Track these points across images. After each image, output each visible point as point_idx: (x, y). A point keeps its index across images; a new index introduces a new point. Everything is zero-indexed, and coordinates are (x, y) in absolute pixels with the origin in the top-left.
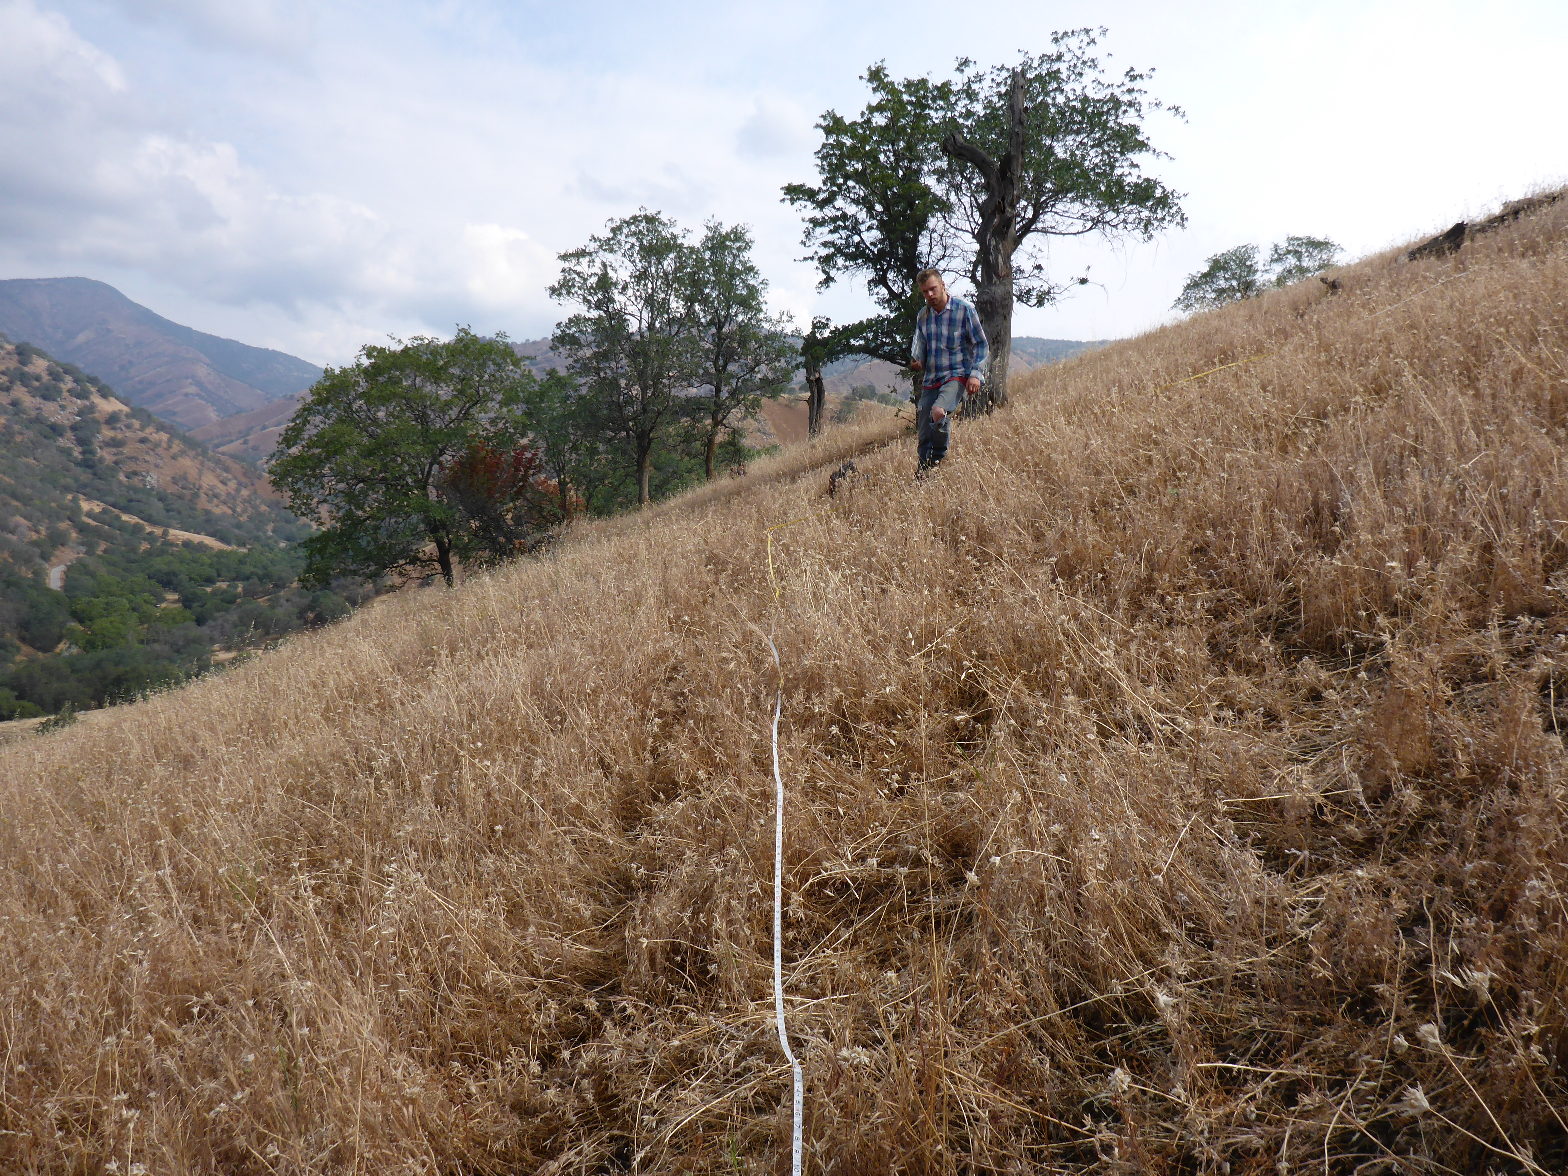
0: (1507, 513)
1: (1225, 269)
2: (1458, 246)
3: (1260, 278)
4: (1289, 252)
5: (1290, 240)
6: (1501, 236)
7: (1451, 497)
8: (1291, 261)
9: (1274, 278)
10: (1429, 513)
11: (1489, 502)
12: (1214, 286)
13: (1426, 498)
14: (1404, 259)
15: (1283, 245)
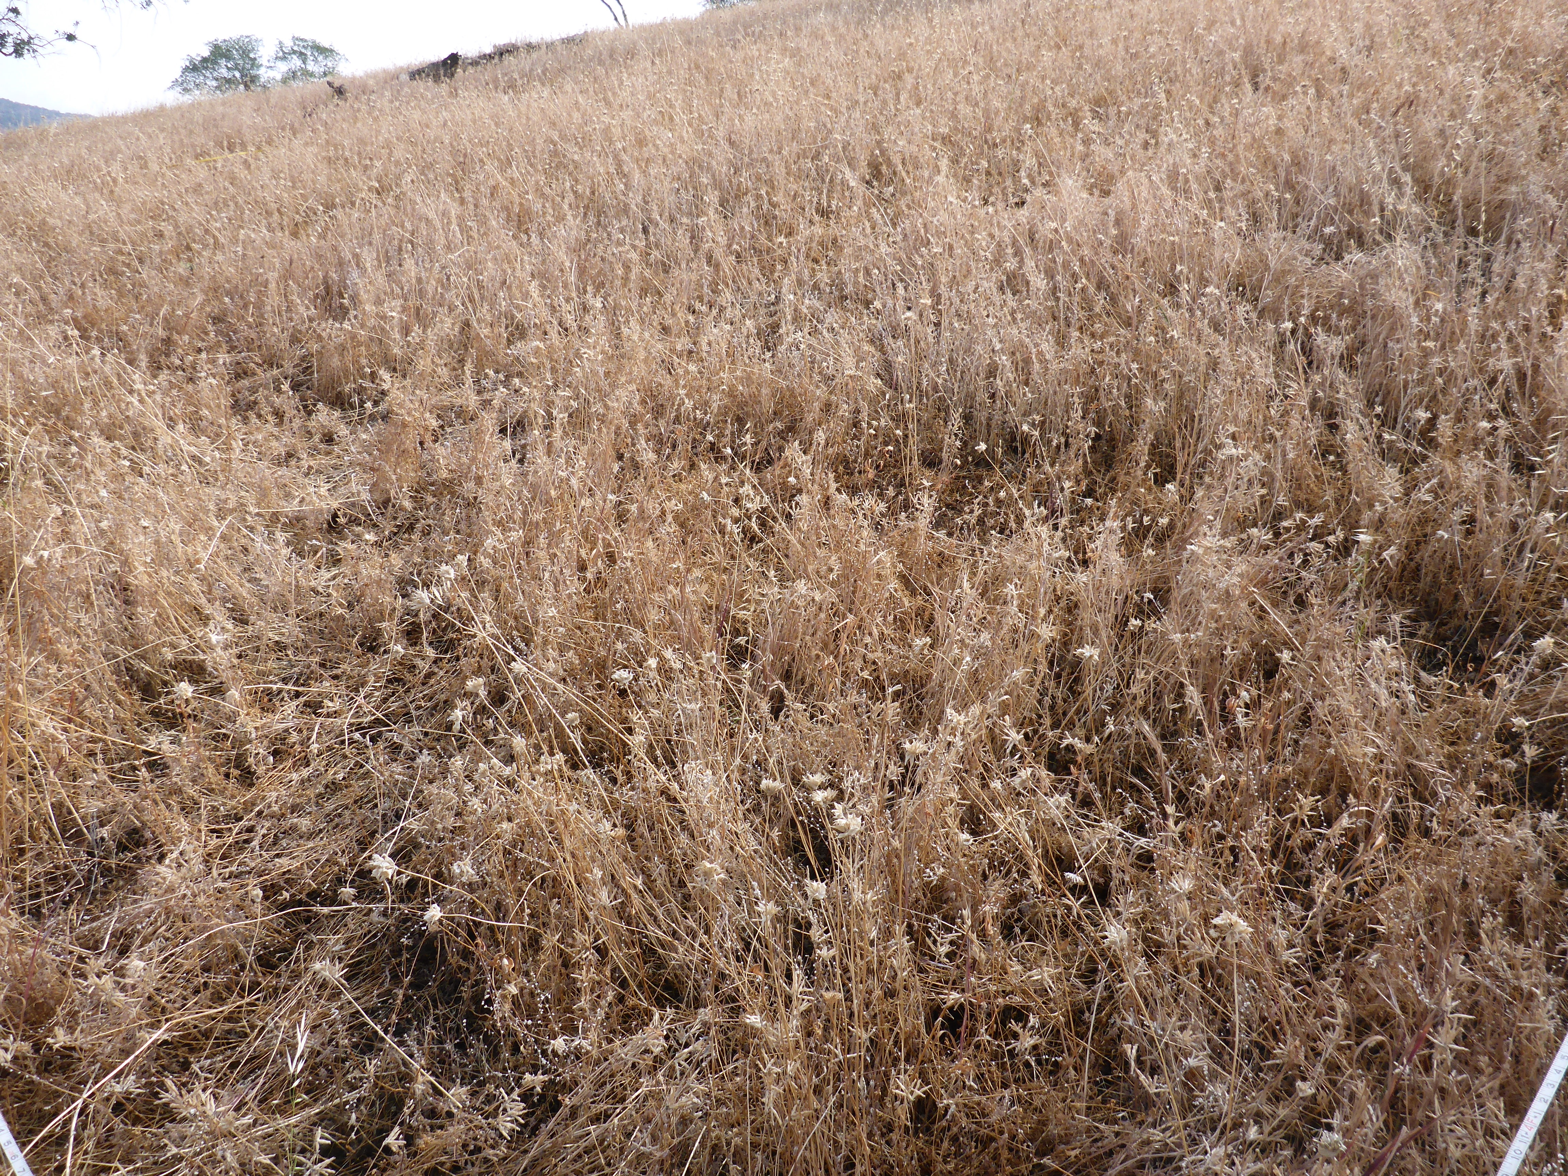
0: (482, 298)
1: (228, 58)
2: (453, 75)
3: (264, 74)
4: (294, 52)
5: (295, 39)
6: (487, 73)
7: (439, 281)
8: (296, 62)
9: (279, 77)
10: (422, 293)
11: (469, 287)
12: (215, 74)
13: (419, 280)
14: (405, 77)
15: (288, 44)
